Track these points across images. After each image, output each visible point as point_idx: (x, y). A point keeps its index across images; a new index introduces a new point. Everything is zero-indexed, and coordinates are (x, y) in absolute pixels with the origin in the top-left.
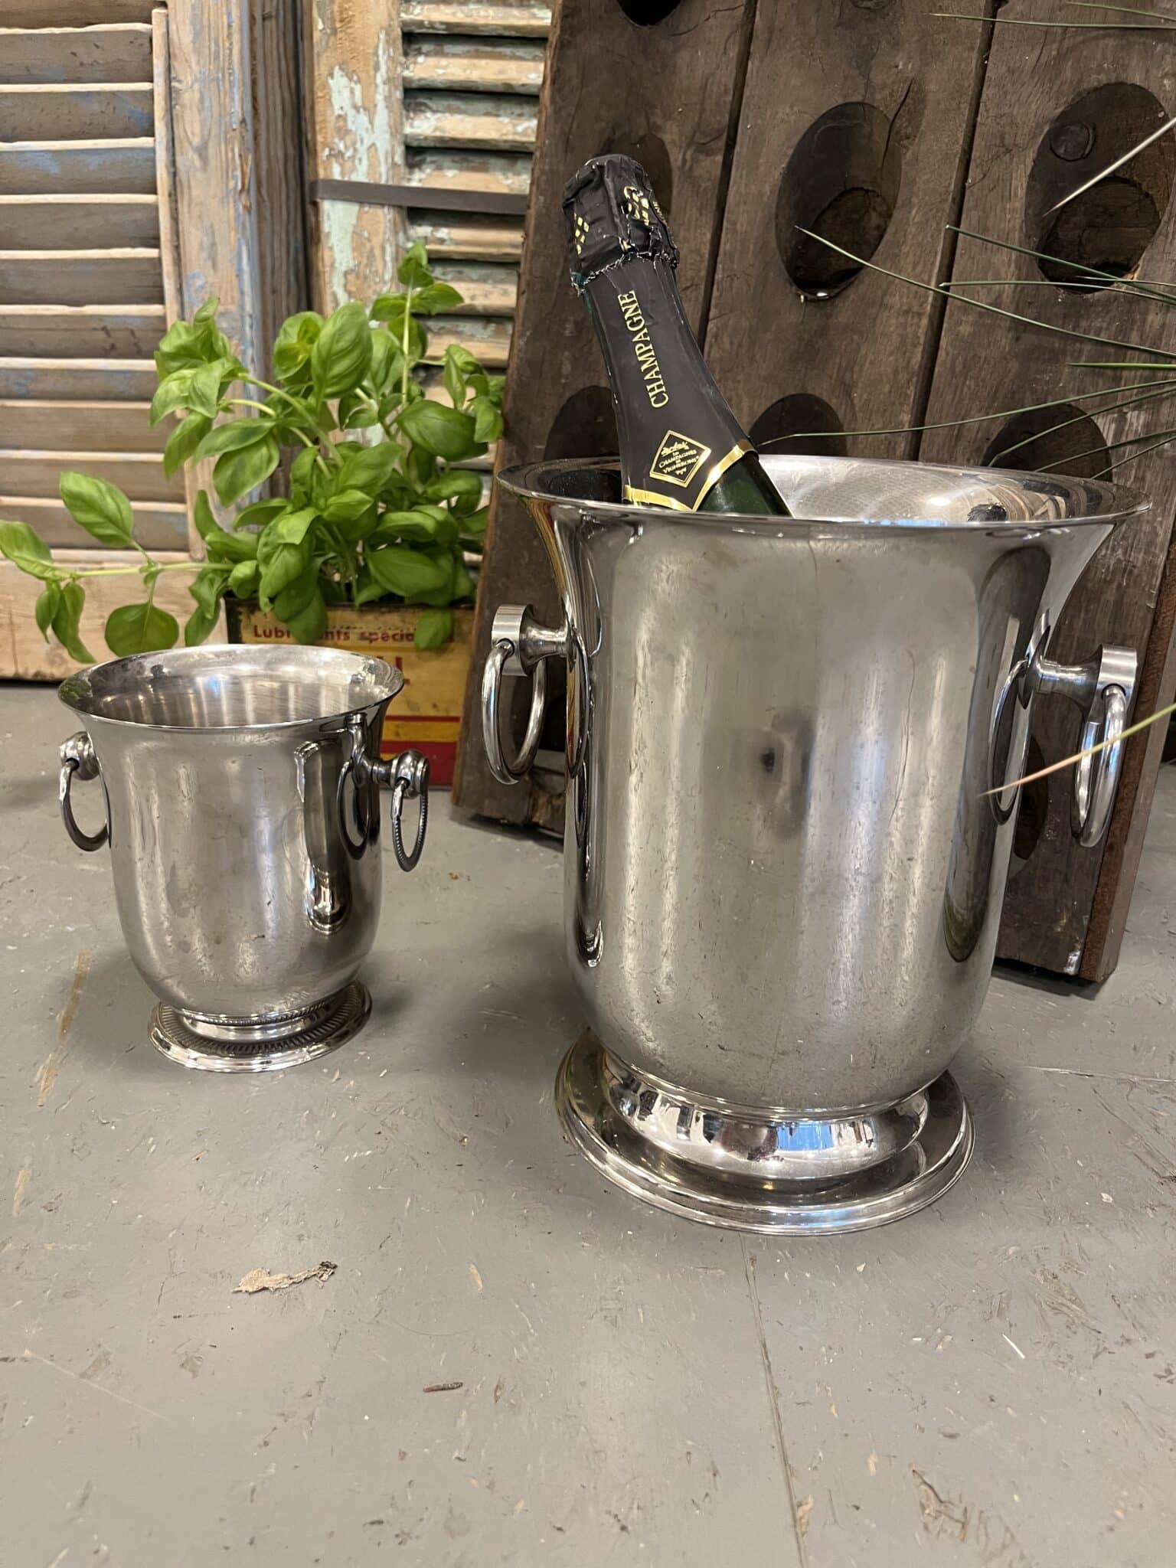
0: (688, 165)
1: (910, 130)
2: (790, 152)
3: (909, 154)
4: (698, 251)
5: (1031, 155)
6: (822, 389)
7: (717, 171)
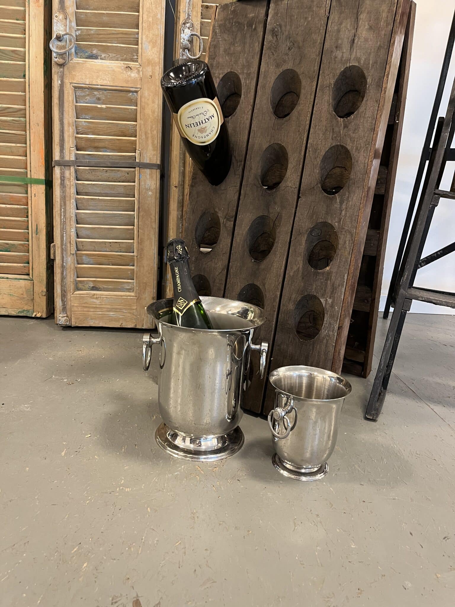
0: (225, 223)
1: (278, 225)
2: (250, 225)
3: (278, 231)
4: (227, 245)
5: (306, 236)
6: (258, 283)
7: (232, 226)
